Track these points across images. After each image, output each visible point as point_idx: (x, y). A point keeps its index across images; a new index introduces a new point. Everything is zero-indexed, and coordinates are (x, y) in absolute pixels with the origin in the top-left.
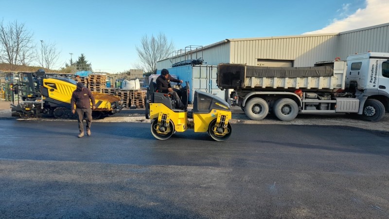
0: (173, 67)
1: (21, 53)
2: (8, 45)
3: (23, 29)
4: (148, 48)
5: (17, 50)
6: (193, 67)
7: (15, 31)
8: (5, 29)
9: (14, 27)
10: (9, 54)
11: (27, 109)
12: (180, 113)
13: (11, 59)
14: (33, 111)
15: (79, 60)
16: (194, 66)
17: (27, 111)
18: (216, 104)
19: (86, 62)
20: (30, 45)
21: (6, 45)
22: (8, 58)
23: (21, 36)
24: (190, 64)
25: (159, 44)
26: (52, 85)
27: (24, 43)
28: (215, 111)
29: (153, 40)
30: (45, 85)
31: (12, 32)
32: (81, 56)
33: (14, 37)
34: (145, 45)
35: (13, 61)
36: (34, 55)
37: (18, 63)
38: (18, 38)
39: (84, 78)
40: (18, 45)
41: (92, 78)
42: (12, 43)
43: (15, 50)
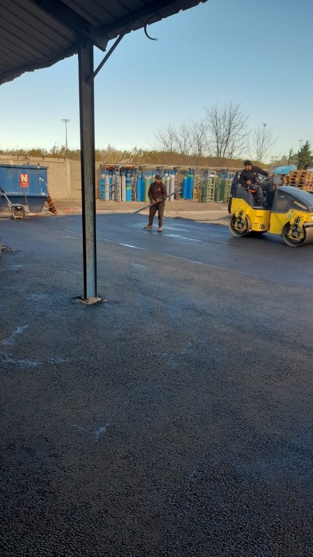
1: (230, 144)
2: (219, 134)
3: (237, 112)
5: (227, 140)
7: (228, 115)
8: (218, 114)
9: (228, 110)
10: (218, 147)
12: (258, 211)
13: (219, 152)
15: (302, 149)
18: (295, 202)
19: (310, 153)
20: (242, 132)
21: (217, 134)
22: (216, 150)
23: (235, 121)
27: (236, 130)
28: (292, 211)
31: (224, 117)
32: (304, 144)
33: (226, 123)
35: (222, 154)
36: (245, 145)
37: (226, 156)
38: (230, 124)
39: (284, 175)
40: (229, 133)
41: (295, 176)
42: (223, 132)
43: (226, 139)
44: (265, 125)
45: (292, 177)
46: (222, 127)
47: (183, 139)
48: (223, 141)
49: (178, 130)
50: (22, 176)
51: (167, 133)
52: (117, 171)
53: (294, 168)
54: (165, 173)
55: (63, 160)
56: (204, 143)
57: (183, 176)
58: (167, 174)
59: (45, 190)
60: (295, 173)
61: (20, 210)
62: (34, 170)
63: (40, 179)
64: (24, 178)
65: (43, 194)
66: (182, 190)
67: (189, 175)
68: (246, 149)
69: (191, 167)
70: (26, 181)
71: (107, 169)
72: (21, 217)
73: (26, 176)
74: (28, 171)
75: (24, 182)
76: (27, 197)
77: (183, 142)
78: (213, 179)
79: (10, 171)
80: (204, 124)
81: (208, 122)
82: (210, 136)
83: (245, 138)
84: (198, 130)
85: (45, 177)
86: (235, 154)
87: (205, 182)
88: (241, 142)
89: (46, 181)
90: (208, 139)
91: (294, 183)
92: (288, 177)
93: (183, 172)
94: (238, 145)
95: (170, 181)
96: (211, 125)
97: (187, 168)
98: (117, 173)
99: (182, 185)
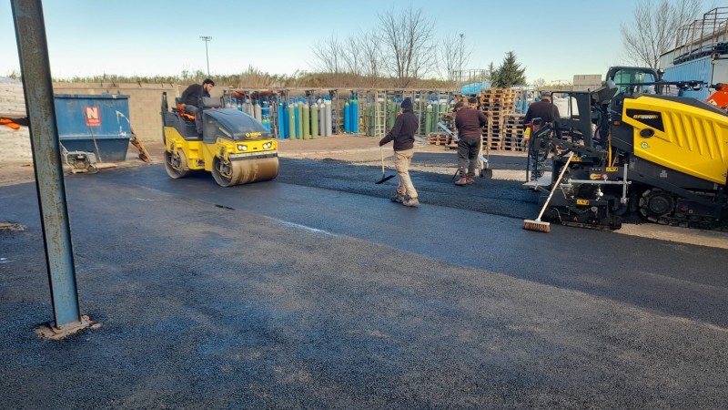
0: (675, 63)
1: (414, 60)
2: (399, 48)
3: (420, 18)
4: (649, 26)
5: (410, 54)
6: (716, 62)
7: (408, 22)
8: (396, 22)
9: (408, 16)
10: (398, 63)
11: (579, 202)
13: (400, 70)
14: (595, 209)
16: (716, 58)
17: (580, 207)
18: (221, 129)
20: (428, 44)
21: (396, 48)
22: (397, 68)
23: (418, 30)
24: (709, 53)
25: (678, 16)
26: (651, 117)
27: (420, 41)
29: (665, 8)
30: (626, 119)
31: (404, 25)
33: (407, 33)
34: (643, 22)
35: (405, 73)
36: (432, 60)
37: (410, 75)
38: (412, 34)
39: (474, 96)
40: (412, 46)
41: (488, 96)
42: (403, 44)
43: (407, 54)
44: (462, 36)
45: (484, 98)
46: (402, 38)
47: (352, 55)
48: (405, 56)
49: (344, 43)
50: (89, 110)
51: (328, 48)
52: (248, 97)
53: (487, 85)
54: (318, 98)
55: (169, 85)
56: (378, 59)
57: (343, 101)
58: (320, 101)
59: (127, 129)
60: (489, 92)
61: (83, 160)
62: (108, 101)
63: (118, 112)
64: (92, 113)
65: (124, 135)
66: (343, 121)
67: (351, 101)
68: (434, 66)
69: (355, 89)
70: (96, 116)
71: (236, 96)
72: (85, 170)
73: (95, 109)
74: (98, 102)
75: (93, 118)
76: (97, 140)
77: (353, 59)
78: (382, 104)
79: (70, 103)
80: (377, 34)
81: (382, 32)
82: (386, 51)
83: (433, 50)
84: (370, 43)
85: (125, 110)
86: (419, 73)
87: (373, 109)
88: (426, 56)
89: (128, 116)
90: (384, 53)
91: (488, 105)
92: (479, 98)
93: (344, 98)
94: (424, 60)
95: (325, 109)
96: (386, 35)
97: (348, 90)
98: (248, 101)
99: (343, 113)
